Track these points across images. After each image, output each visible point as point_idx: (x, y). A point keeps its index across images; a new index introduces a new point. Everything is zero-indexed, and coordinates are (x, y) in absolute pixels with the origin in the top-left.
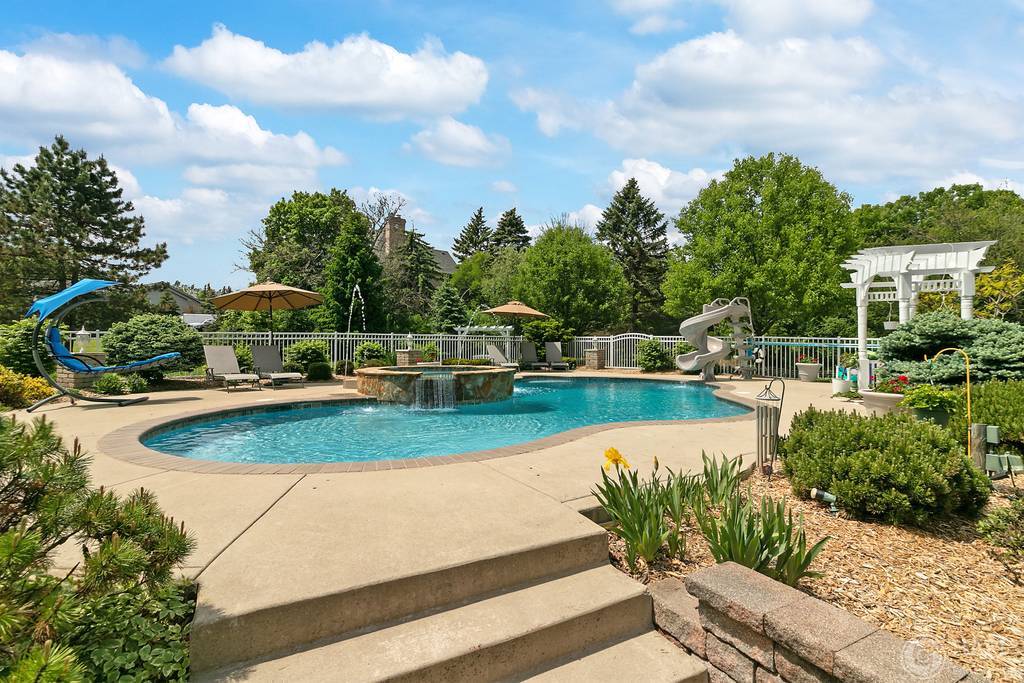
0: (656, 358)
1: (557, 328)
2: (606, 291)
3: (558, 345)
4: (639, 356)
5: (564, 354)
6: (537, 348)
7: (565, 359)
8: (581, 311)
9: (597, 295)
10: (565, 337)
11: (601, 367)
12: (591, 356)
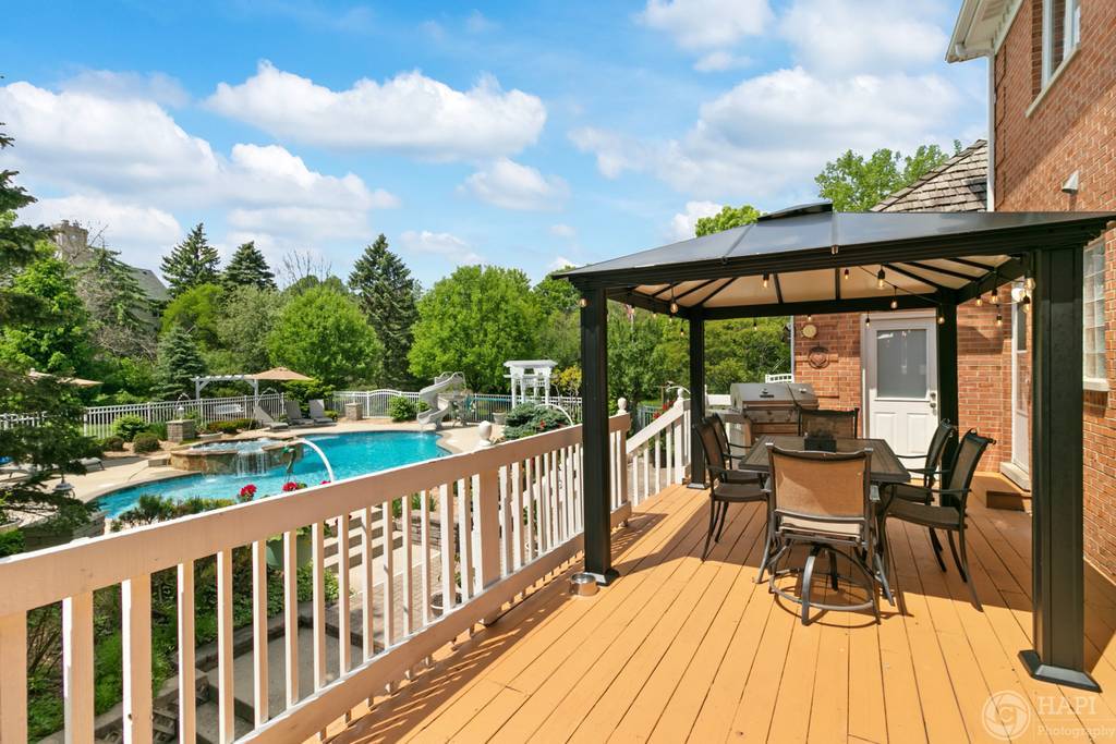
0: (403, 411)
1: (318, 386)
2: (361, 352)
3: (321, 402)
4: (392, 409)
5: (326, 409)
6: (301, 405)
7: (328, 413)
8: (340, 369)
9: (354, 356)
10: (326, 394)
11: (360, 418)
12: (351, 409)
